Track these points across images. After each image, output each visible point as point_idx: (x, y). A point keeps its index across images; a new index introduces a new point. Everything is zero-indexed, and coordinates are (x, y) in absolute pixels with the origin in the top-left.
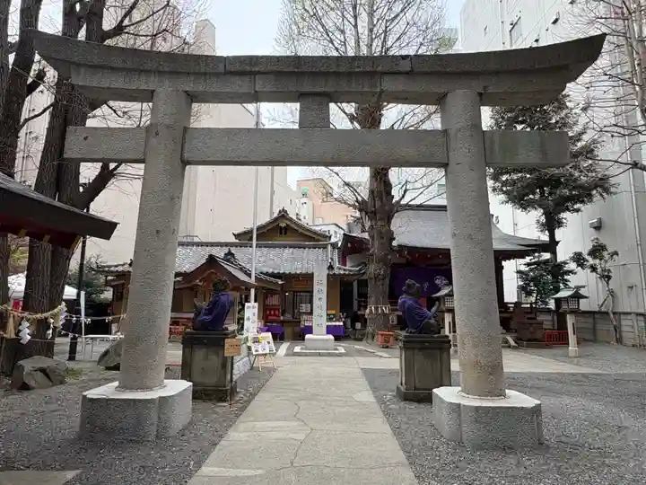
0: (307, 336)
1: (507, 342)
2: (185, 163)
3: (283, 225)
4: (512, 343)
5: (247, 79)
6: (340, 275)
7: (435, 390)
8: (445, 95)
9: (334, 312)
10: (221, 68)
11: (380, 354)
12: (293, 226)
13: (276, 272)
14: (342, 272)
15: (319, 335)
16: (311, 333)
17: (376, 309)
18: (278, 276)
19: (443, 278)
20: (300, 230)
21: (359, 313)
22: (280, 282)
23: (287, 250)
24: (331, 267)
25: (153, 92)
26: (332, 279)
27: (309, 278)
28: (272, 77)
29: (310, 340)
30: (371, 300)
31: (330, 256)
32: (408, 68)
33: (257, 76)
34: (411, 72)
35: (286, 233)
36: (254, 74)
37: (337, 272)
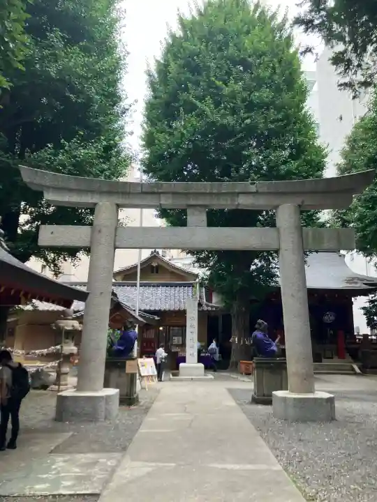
0: (181, 365)
1: (353, 369)
2: (115, 248)
3: (154, 264)
4: (358, 370)
5: (155, 197)
6: (207, 310)
7: (274, 392)
8: (278, 207)
10: (139, 190)
11: (242, 379)
12: (164, 265)
13: (152, 308)
14: (210, 308)
15: (191, 364)
16: (184, 361)
17: (239, 340)
18: (155, 313)
20: (170, 269)
22: (157, 318)
23: (160, 288)
24: (200, 305)
25: (95, 204)
26: (202, 314)
27: (181, 314)
29: (184, 368)
31: (200, 292)
32: (254, 190)
33: (162, 195)
34: (257, 193)
35: (157, 272)
36: (160, 193)
37: (205, 308)
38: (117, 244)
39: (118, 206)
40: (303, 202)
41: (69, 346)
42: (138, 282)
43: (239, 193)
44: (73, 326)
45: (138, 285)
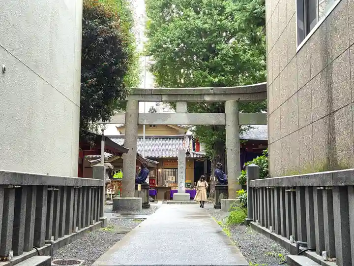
0: (174, 194)
5: (159, 96)
8: (225, 101)
9: (190, 181)
10: (150, 93)
13: (153, 156)
14: (195, 156)
15: (181, 193)
16: (177, 192)
18: (155, 159)
22: (157, 163)
24: (188, 153)
25: (127, 101)
26: (189, 160)
27: (174, 160)
28: (167, 96)
31: (188, 145)
33: (162, 95)
34: (214, 94)
35: (155, 126)
37: (192, 156)
38: (139, 122)
39: (139, 101)
40: (239, 99)
43: (204, 94)
44: (109, 166)
45: (144, 137)
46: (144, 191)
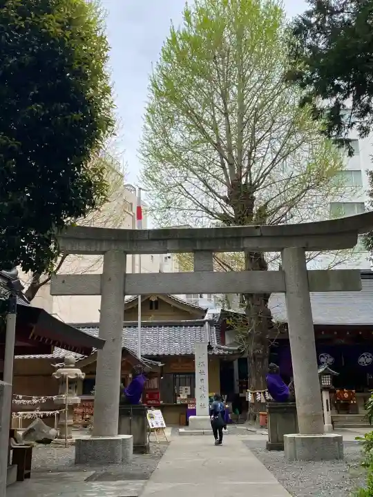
0: (191, 417)
2: (125, 294)
3: (153, 299)
5: (161, 243)
6: (219, 354)
7: (285, 436)
10: (146, 237)
11: (260, 432)
12: (165, 299)
13: (155, 353)
14: (221, 352)
15: (202, 415)
16: (194, 414)
18: (157, 358)
19: (328, 356)
20: (173, 304)
21: (241, 395)
22: (160, 364)
23: (163, 329)
24: (210, 348)
25: (105, 252)
27: (189, 359)
28: (177, 241)
29: (192, 420)
30: (252, 381)
31: (208, 335)
32: (259, 234)
33: (168, 241)
34: (261, 236)
35: (157, 308)
36: (167, 239)
37: (216, 353)
38: (127, 291)
39: (126, 253)
40: (307, 244)
41: (73, 396)
42: (139, 321)
43: (244, 237)
44: (76, 374)
45: (139, 325)
46: (138, 421)
